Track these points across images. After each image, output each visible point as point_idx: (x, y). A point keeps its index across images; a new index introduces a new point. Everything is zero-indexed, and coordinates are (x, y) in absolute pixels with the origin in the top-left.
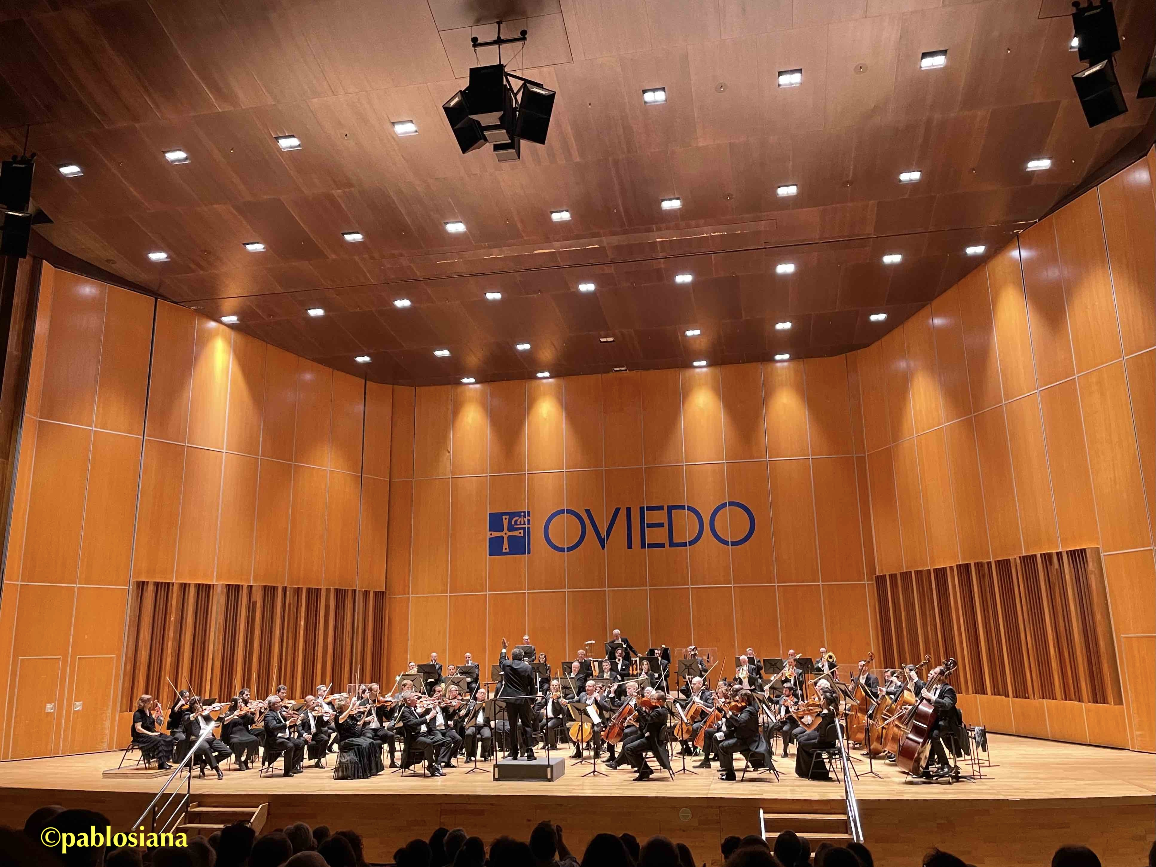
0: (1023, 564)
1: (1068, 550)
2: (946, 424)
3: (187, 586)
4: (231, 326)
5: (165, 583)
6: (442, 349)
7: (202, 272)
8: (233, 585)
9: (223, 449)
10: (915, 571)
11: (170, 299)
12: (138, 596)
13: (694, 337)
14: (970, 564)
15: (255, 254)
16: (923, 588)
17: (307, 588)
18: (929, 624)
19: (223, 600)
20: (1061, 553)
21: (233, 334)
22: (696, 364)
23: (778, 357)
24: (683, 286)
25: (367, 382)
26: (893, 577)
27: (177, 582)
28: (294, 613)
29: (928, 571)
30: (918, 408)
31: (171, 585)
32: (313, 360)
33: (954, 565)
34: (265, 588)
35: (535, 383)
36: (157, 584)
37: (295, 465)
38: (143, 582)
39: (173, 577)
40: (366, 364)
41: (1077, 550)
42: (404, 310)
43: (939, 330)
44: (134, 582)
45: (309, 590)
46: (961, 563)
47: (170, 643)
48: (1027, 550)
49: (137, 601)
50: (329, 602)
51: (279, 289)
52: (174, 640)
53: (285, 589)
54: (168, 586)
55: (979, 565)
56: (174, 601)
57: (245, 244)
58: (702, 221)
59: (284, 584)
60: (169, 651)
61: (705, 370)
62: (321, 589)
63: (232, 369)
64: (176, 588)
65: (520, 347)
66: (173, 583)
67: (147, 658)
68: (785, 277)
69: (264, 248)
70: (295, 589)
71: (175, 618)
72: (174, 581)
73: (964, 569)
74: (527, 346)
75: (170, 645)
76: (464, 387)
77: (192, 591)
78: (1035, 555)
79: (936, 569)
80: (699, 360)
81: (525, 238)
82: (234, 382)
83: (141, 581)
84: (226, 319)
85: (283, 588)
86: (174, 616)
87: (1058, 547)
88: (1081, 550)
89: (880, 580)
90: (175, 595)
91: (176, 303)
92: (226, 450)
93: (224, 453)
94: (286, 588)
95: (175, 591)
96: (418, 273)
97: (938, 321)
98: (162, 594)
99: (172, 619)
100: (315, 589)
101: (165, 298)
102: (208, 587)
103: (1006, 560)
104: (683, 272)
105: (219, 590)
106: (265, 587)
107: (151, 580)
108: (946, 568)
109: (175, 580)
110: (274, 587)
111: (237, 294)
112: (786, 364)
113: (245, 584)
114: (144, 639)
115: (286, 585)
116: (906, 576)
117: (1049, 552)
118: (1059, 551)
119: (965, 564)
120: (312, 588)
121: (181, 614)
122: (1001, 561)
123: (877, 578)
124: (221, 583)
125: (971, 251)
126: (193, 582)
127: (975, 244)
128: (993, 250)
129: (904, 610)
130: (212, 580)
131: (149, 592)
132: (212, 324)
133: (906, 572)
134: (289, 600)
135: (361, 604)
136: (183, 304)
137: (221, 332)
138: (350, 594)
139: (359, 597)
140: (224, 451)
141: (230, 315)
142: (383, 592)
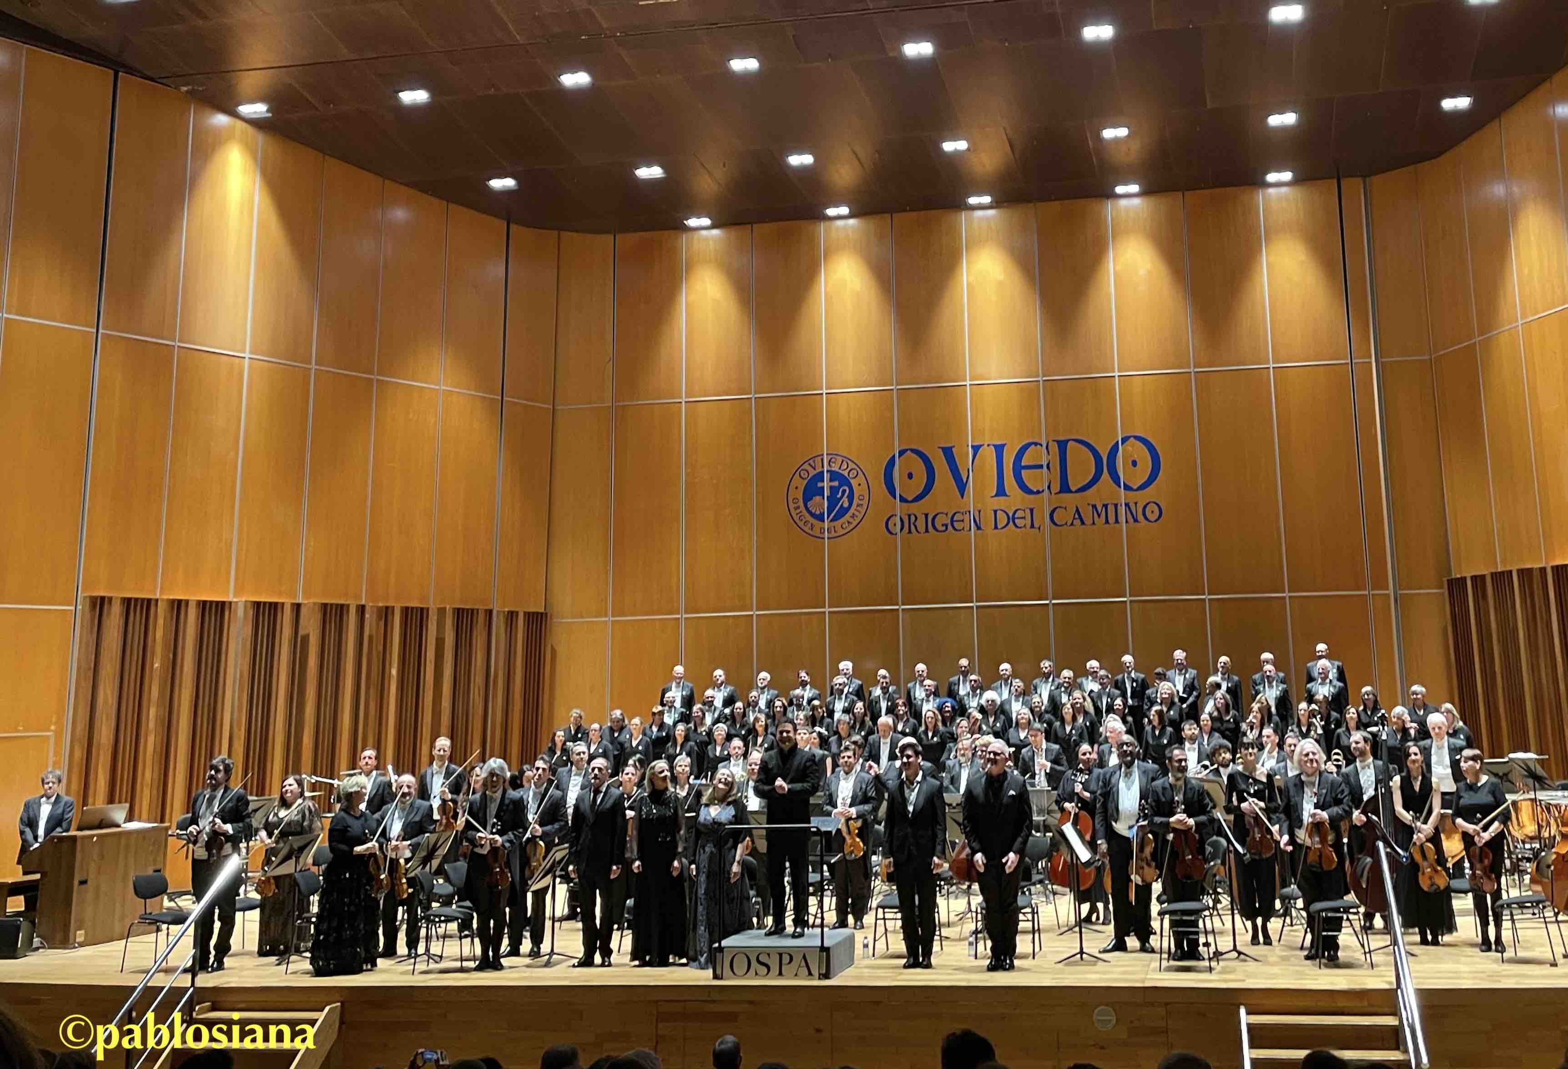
3: (183, 604)
4: (256, 123)
5: (143, 600)
6: (649, 165)
7: (200, 22)
8: (265, 603)
9: (244, 352)
10: (1518, 570)
11: (142, 72)
12: (92, 624)
13: (1116, 141)
16: (1532, 600)
17: (402, 608)
18: (1543, 665)
19: (248, 630)
21: (260, 138)
22: (1120, 190)
23: (1272, 177)
24: (1098, 47)
25: (511, 226)
26: (1478, 580)
27: (165, 597)
28: (378, 653)
29: (1543, 570)
30: (1526, 271)
31: (153, 603)
32: (411, 185)
35: (822, 226)
36: (127, 602)
37: (378, 380)
38: (103, 599)
39: (155, 588)
40: (506, 192)
42: (578, 92)
44: (85, 598)
45: (406, 611)
47: (153, 711)
49: (92, 632)
50: (444, 633)
51: (345, 53)
52: (160, 703)
53: (361, 609)
54: (148, 604)
56: (159, 634)
59: (361, 599)
60: (152, 725)
61: (1136, 201)
62: (428, 609)
63: (259, 205)
64: (162, 609)
65: (797, 160)
66: (157, 600)
67: (112, 737)
68: (1285, 30)
70: (379, 609)
71: (162, 667)
72: (158, 596)
74: (807, 159)
75: (152, 714)
76: (690, 234)
77: (192, 614)
79: (1557, 566)
80: (1126, 183)
82: (262, 226)
83: (97, 597)
84: (246, 110)
85: (358, 606)
86: (159, 660)
89: (1456, 586)
90: (161, 621)
91: (152, 80)
92: (251, 353)
93: (247, 360)
94: (363, 607)
95: (161, 614)
96: (607, 25)
97: (1563, 111)
98: (136, 618)
99: (156, 665)
100: (417, 608)
101: (131, 71)
102: (221, 607)
104: (1097, 20)
105: (240, 612)
106: (325, 606)
107: (119, 594)
109: (161, 593)
110: (342, 606)
111: (265, 62)
112: (1284, 190)
113: (287, 601)
114: (106, 702)
115: (363, 602)
116: (1502, 578)
120: (412, 608)
121: (171, 656)
123: (1451, 582)
124: (244, 600)
126: (195, 596)
129: (1499, 641)
130: (228, 594)
131: (112, 617)
132: (221, 119)
133: (1503, 572)
134: (370, 630)
135: (503, 635)
136: (164, 81)
137: (238, 133)
138: (481, 618)
139: (499, 625)
140: (247, 355)
141: (252, 101)
142: (542, 614)
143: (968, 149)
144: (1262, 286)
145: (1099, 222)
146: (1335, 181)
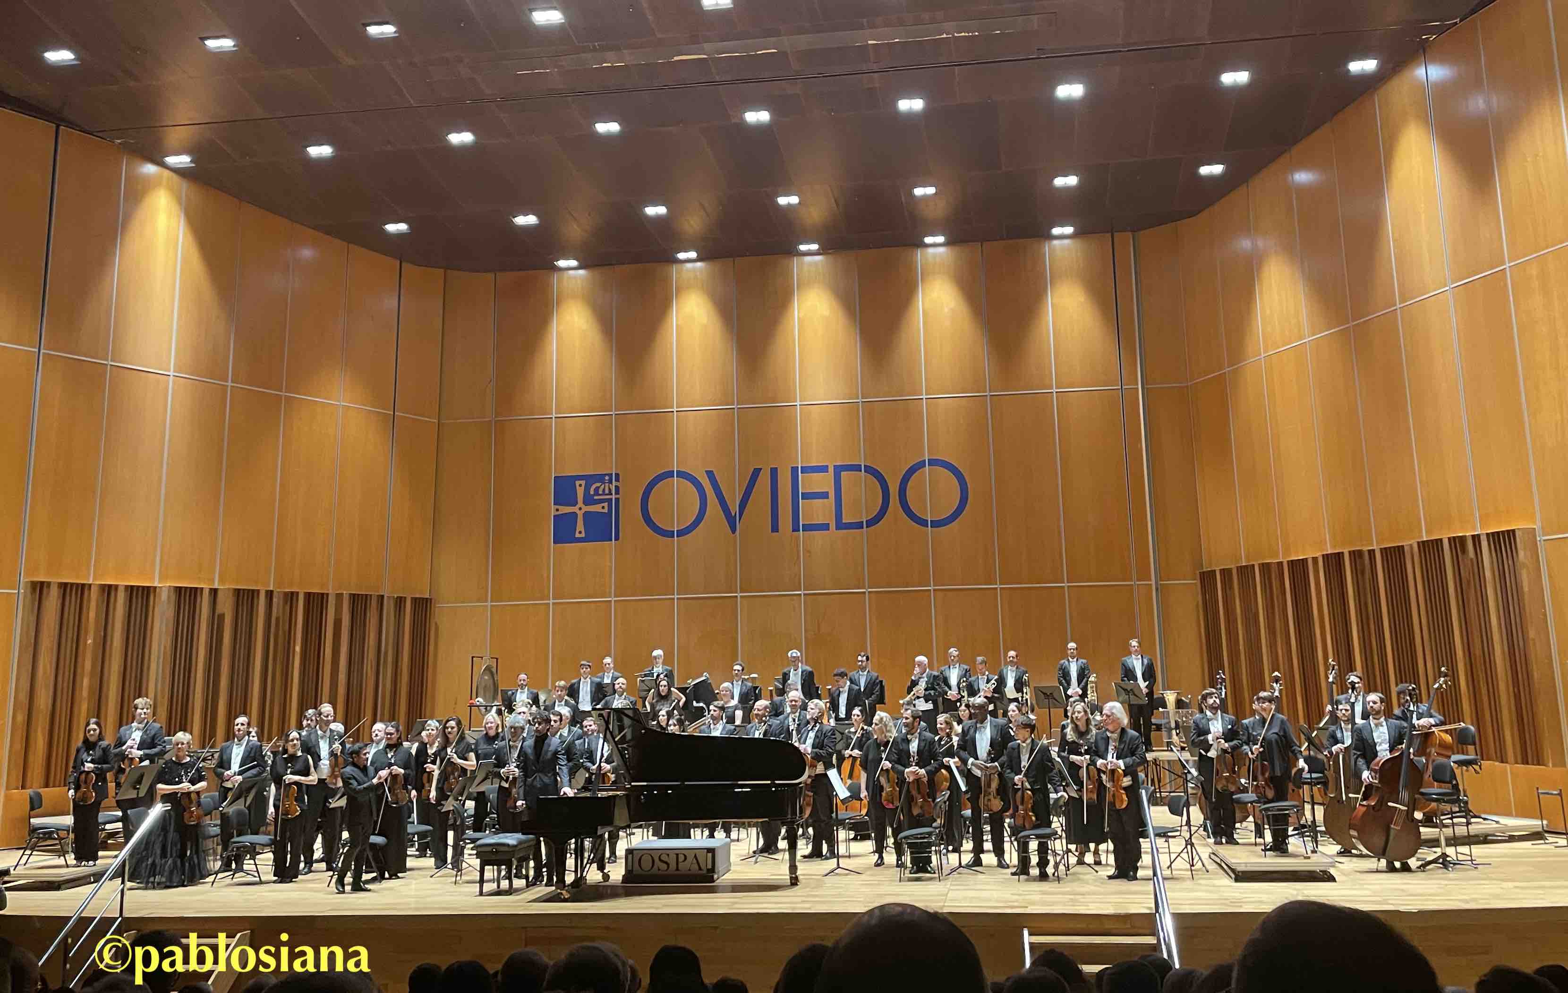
0: (1423, 555)
1: (1488, 532)
2: (1311, 339)
3: (113, 589)
4: (180, 172)
5: (77, 584)
6: (525, 214)
7: (132, 84)
8: (186, 588)
9: (169, 371)
10: (1260, 565)
11: (79, 126)
12: (33, 604)
13: (925, 197)
14: (1343, 553)
15: (219, 55)
16: (1271, 590)
17: (305, 593)
18: (1279, 641)
19: (170, 612)
20: (1479, 535)
21: (184, 185)
22: (928, 240)
23: (1056, 231)
24: (910, 116)
25: (404, 264)
26: (1226, 573)
27: (98, 583)
28: (284, 632)
29: (1280, 564)
30: (1268, 312)
31: (86, 588)
32: (316, 228)
33: (1318, 554)
34: (238, 591)
35: (675, 267)
36: (64, 586)
37: (285, 396)
38: (42, 583)
39: (89, 575)
40: (400, 235)
41: (1503, 532)
42: (463, 149)
43: (1303, 191)
44: (26, 583)
45: (308, 595)
46: (1329, 552)
47: (86, 682)
48: (1428, 532)
49: (33, 610)
50: (341, 614)
51: (259, 112)
52: (92, 674)
53: (270, 594)
54: (82, 588)
55: (1356, 555)
56: (92, 614)
57: (203, 39)
58: (940, 15)
59: (269, 587)
61: (942, 250)
62: (327, 594)
63: (183, 243)
64: (94, 594)
65: (652, 211)
66: (90, 585)
67: (50, 701)
68: (1069, 104)
69: (234, 46)
70: (286, 594)
71: (94, 639)
72: (90, 582)
73: (1334, 561)
74: (661, 210)
76: (559, 273)
77: (121, 596)
78: (1441, 540)
79: (1292, 561)
80: (933, 234)
81: (659, 36)
82: (185, 260)
83: (38, 582)
84: (172, 160)
85: (267, 592)
86: (92, 637)
87: (1474, 529)
88: (1508, 531)
89: (1207, 579)
90: (93, 604)
91: (89, 132)
92: (174, 371)
93: (171, 378)
94: (272, 592)
95: (94, 597)
96: (488, 91)
97: (1302, 177)
98: (72, 600)
99: (89, 641)
100: (318, 594)
101: (71, 125)
102: (147, 592)
103: (1398, 547)
104: (909, 94)
105: (164, 596)
107: (55, 579)
108: (1306, 559)
109: (94, 580)
110: (253, 591)
111: (190, 119)
112: (1067, 242)
113: (206, 586)
114: (44, 673)
115: (271, 589)
116: (1245, 571)
117: (1460, 535)
118: (1476, 533)
119: (1335, 554)
120: (314, 594)
121: (102, 632)
122: (1390, 548)
123: (1203, 575)
124: (168, 585)
125: (1356, 67)
126: (123, 583)
127: (1363, 55)
128: (1391, 66)
129: (1243, 627)
130: (152, 579)
131: (51, 598)
132: (150, 169)
133: (1246, 566)
134: (278, 612)
135: (392, 618)
136: (99, 134)
137: (164, 182)
138: (374, 602)
139: (389, 608)
140: (171, 373)
141: (177, 153)
142: (427, 599)
143: (800, 203)
144: (1047, 322)
145: (911, 268)
146: (1109, 235)
